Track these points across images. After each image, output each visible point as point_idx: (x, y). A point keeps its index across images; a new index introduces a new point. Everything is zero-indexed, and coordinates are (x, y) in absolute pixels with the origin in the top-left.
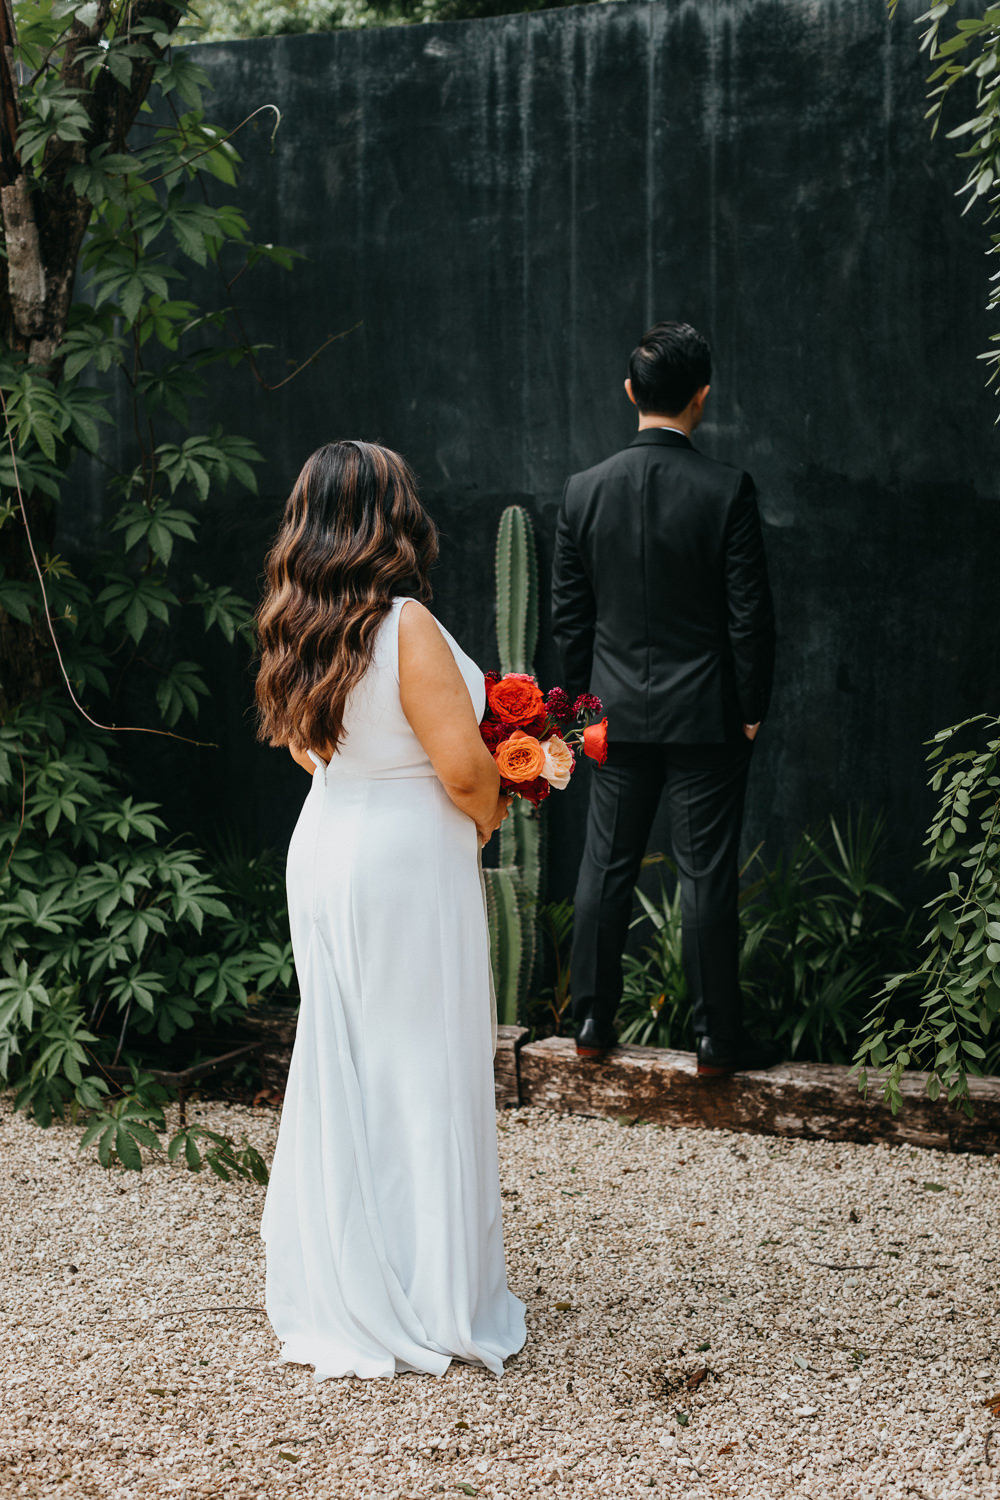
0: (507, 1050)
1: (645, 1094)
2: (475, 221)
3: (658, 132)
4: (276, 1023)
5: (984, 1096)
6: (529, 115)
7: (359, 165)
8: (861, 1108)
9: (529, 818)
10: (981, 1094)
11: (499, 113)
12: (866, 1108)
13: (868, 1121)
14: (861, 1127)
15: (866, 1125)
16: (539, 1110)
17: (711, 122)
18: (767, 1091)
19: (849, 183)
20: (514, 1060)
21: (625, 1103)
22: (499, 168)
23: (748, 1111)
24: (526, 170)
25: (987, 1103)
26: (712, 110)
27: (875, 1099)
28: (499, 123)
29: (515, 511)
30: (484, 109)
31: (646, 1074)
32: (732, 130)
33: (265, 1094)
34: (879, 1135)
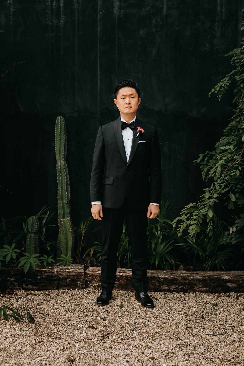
0: (82, 272)
1: (123, 282)
2: (47, 35)
3: (101, 13)
4: (10, 269)
5: (217, 277)
6: (63, 6)
7: (11, 17)
8: (185, 282)
9: (66, 203)
10: (216, 277)
11: (54, 4)
12: (186, 283)
13: (187, 286)
14: (185, 288)
15: (186, 287)
16: (91, 289)
17: (116, 11)
18: (159, 280)
19: (154, 30)
20: (84, 275)
21: (117, 285)
22: (54, 20)
23: (153, 285)
24: (62, 21)
25: (219, 279)
26: (116, 8)
27: (189, 280)
28: (54, 7)
29: (60, 117)
30: (49, 3)
31: (123, 277)
32: (122, 14)
33: (9, 290)
34: (190, 290)
